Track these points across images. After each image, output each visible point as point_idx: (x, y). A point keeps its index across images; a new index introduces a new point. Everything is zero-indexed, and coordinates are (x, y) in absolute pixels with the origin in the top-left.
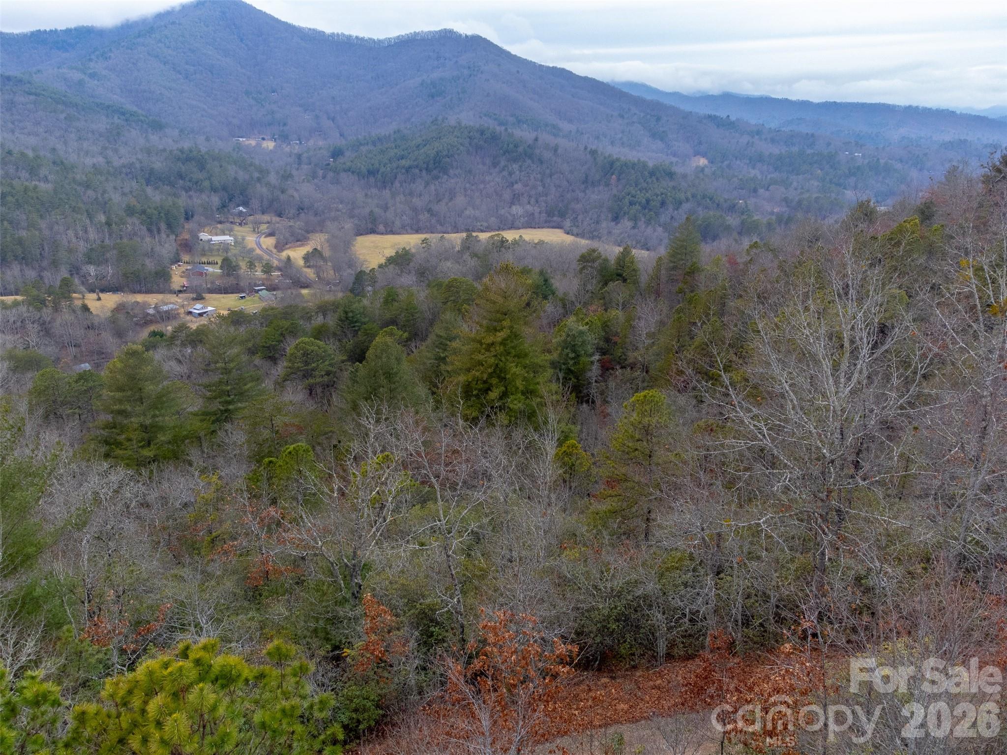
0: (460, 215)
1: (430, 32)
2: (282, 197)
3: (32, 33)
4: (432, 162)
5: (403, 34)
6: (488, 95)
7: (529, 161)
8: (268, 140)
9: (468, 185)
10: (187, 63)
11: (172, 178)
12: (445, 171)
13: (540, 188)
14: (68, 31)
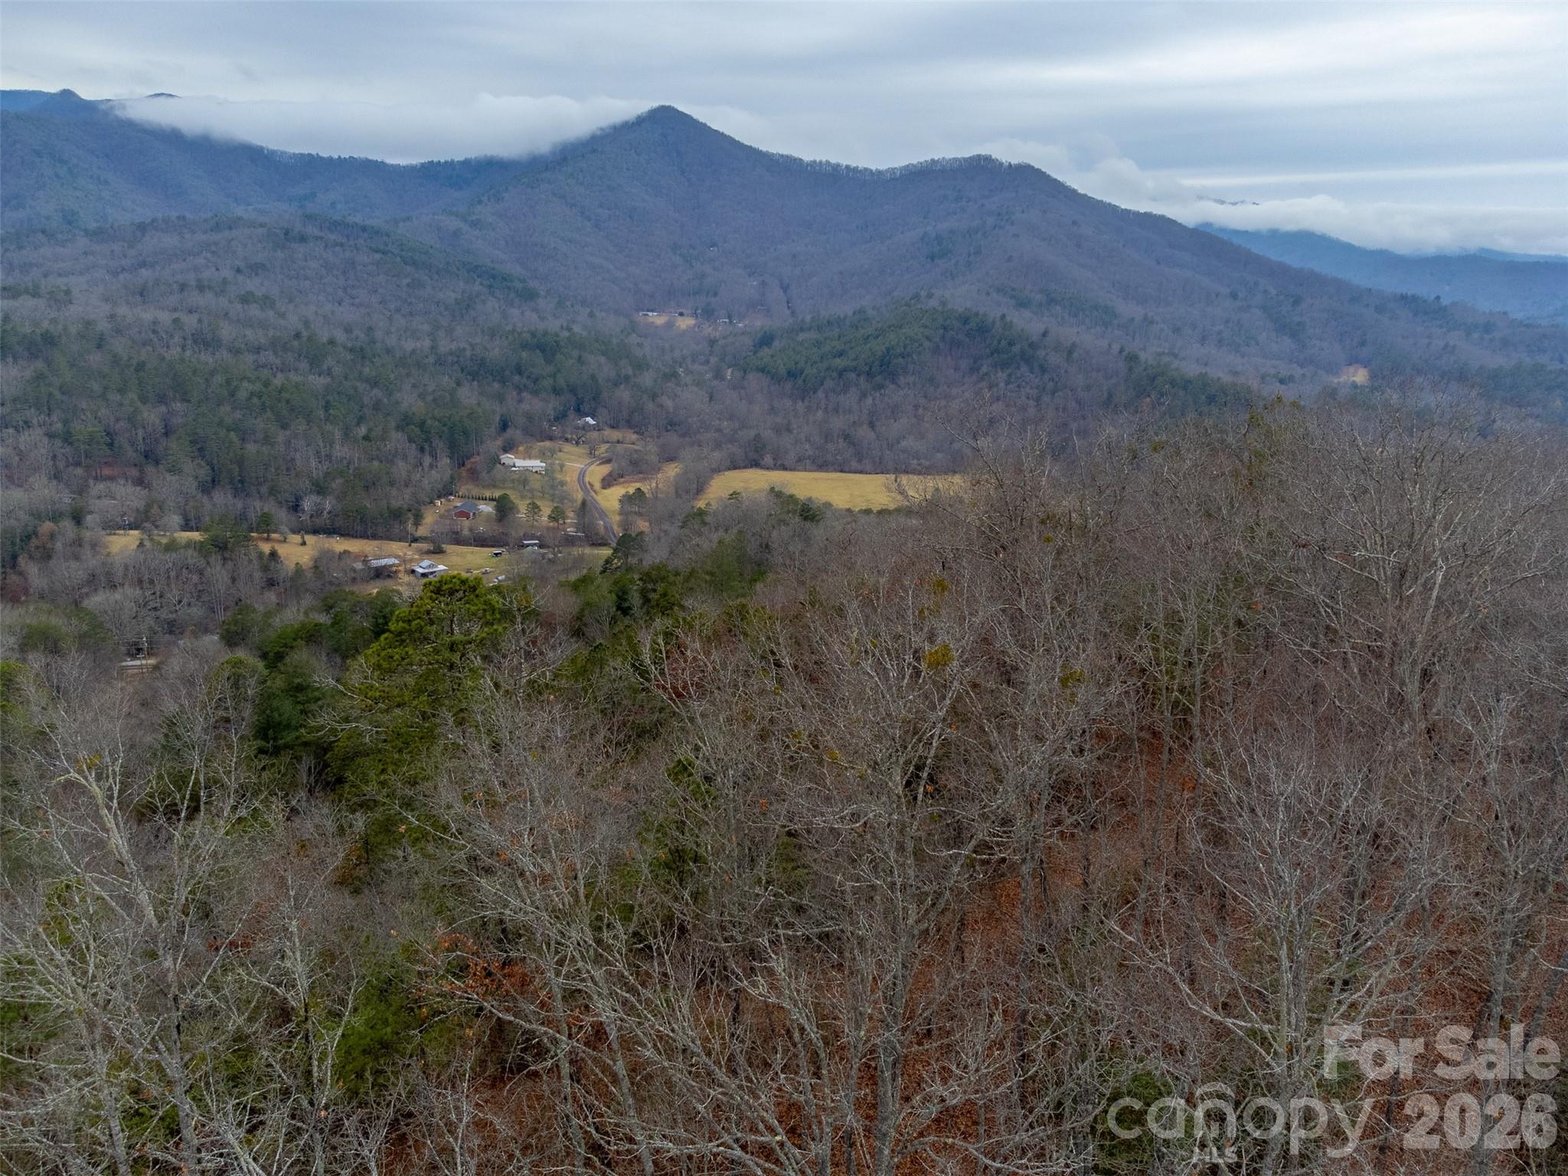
0: (890, 447)
1: (955, 159)
2: (650, 406)
3: (423, 165)
4: (877, 363)
5: (915, 162)
6: (1010, 259)
7: (1024, 369)
8: (688, 315)
9: (922, 401)
10: (601, 206)
11: (507, 373)
12: (893, 377)
13: (1032, 411)
14: (466, 163)
